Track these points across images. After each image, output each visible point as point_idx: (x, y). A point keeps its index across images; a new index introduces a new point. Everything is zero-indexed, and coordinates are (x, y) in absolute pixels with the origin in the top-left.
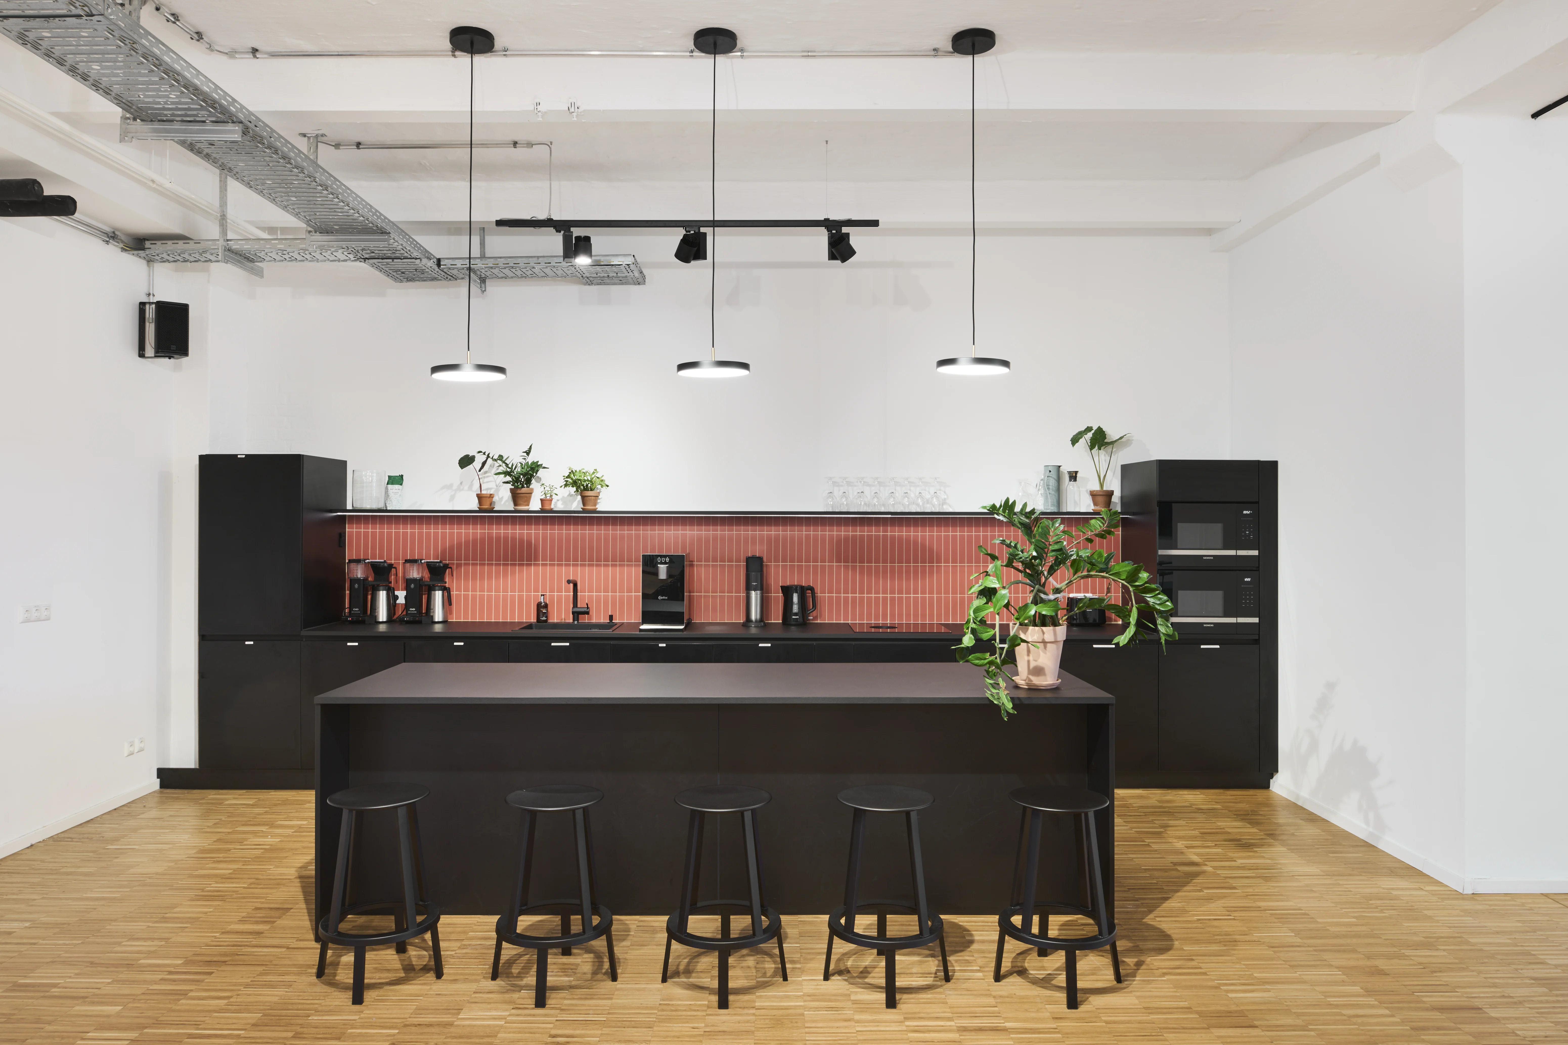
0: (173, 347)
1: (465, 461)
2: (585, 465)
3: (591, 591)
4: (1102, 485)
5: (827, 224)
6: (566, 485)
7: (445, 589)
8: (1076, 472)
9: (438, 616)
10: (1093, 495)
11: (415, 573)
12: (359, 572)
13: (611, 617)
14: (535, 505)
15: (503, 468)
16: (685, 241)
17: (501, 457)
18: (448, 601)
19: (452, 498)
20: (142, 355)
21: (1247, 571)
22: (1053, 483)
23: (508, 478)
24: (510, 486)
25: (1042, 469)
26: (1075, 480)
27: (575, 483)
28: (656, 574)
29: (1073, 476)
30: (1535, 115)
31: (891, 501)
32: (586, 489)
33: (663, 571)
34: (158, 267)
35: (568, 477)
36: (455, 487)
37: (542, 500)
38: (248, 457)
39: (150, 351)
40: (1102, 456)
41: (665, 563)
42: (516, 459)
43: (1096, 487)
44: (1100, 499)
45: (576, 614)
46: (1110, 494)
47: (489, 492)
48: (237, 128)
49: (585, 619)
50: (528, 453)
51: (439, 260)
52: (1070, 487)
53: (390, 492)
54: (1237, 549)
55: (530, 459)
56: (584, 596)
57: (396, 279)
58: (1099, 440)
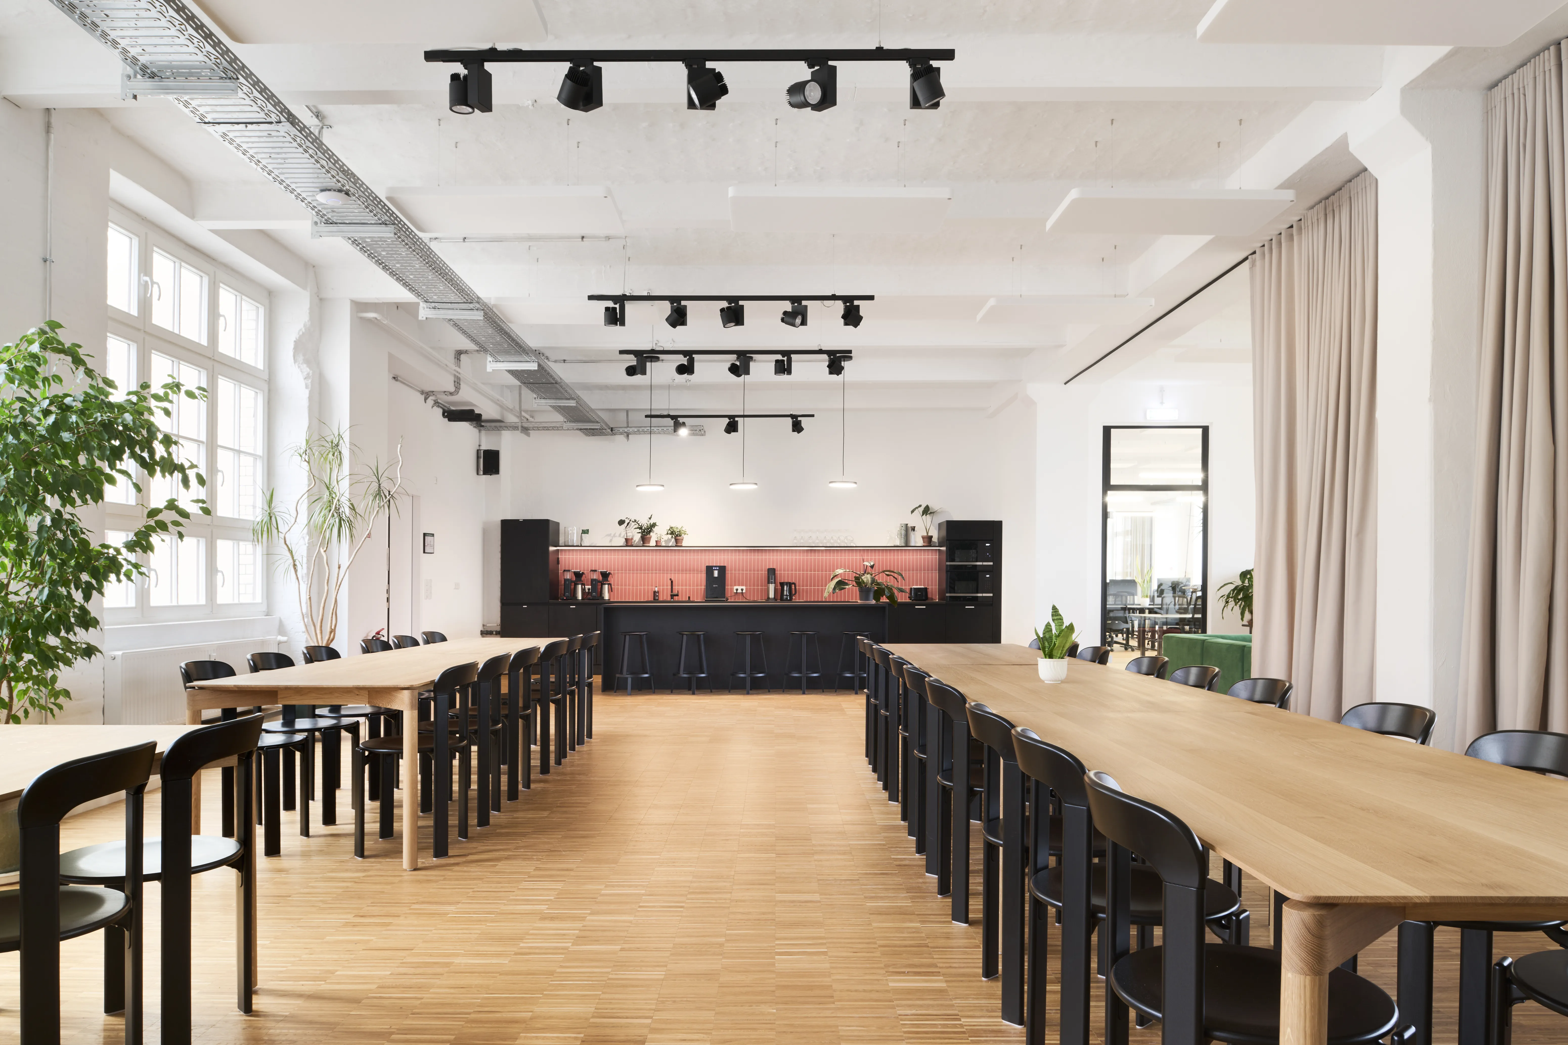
0: (494, 470)
1: (621, 522)
2: (677, 525)
3: (678, 586)
4: (927, 533)
5: (793, 416)
6: (667, 534)
7: (609, 584)
8: (914, 527)
9: (606, 597)
10: (923, 538)
11: (595, 576)
12: (568, 576)
13: (689, 598)
14: (653, 543)
15: (637, 526)
16: (729, 424)
17: (635, 521)
18: (611, 590)
19: (611, 541)
20: (478, 474)
21: (988, 572)
22: (903, 532)
23: (640, 531)
24: (640, 535)
25: (899, 525)
26: (914, 531)
27: (672, 533)
28: (713, 573)
29: (913, 529)
30: (1065, 384)
31: (825, 541)
32: (677, 536)
33: (716, 574)
34: (483, 432)
35: (669, 530)
36: (612, 535)
37: (656, 541)
38: (525, 520)
39: (481, 473)
40: (928, 518)
41: (717, 570)
42: (645, 522)
43: (925, 534)
44: (926, 540)
45: (672, 596)
46: (932, 537)
47: (631, 537)
48: (575, 401)
49: (676, 598)
50: (650, 518)
51: (612, 428)
52: (912, 534)
53: (583, 538)
54: (983, 562)
55: (652, 522)
56: (676, 588)
57: (587, 435)
58: (927, 511)
